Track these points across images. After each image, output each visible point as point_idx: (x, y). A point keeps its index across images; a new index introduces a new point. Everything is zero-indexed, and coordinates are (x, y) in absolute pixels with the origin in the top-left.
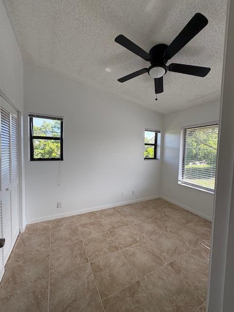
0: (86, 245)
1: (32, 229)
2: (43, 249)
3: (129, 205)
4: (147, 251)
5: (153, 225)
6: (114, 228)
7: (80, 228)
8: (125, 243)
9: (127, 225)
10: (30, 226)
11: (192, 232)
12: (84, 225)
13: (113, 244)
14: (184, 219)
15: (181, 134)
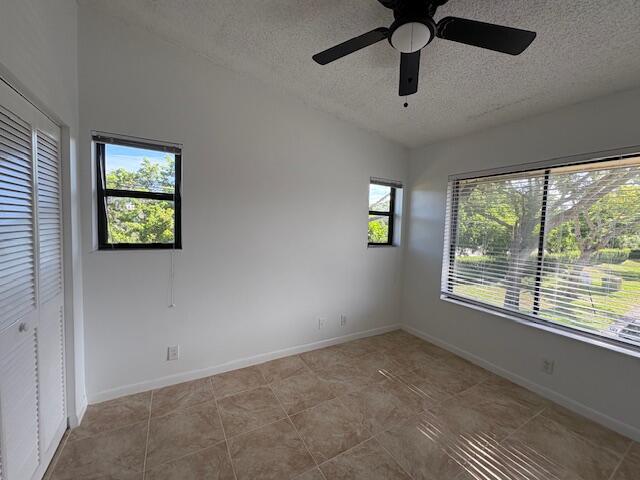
0: (234, 456)
1: (102, 417)
2: (125, 472)
3: (335, 346)
4: (383, 466)
5: (390, 395)
6: (304, 408)
7: (221, 409)
8: (329, 444)
9: (332, 397)
10: (96, 410)
11: (477, 410)
12: (232, 402)
13: (301, 450)
14: (458, 378)
15: (449, 192)
